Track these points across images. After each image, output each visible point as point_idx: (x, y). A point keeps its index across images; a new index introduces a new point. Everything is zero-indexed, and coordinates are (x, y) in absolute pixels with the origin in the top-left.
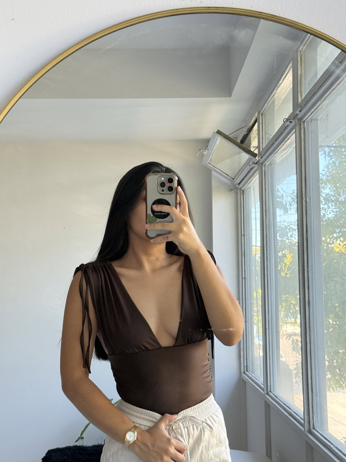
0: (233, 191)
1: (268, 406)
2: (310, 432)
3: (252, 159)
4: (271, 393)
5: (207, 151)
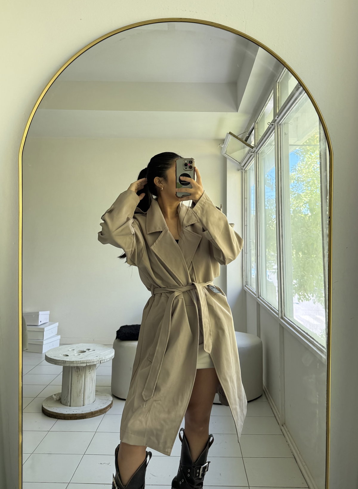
0: (240, 171)
1: (258, 305)
2: (282, 318)
3: (250, 150)
4: (260, 297)
5: (223, 145)
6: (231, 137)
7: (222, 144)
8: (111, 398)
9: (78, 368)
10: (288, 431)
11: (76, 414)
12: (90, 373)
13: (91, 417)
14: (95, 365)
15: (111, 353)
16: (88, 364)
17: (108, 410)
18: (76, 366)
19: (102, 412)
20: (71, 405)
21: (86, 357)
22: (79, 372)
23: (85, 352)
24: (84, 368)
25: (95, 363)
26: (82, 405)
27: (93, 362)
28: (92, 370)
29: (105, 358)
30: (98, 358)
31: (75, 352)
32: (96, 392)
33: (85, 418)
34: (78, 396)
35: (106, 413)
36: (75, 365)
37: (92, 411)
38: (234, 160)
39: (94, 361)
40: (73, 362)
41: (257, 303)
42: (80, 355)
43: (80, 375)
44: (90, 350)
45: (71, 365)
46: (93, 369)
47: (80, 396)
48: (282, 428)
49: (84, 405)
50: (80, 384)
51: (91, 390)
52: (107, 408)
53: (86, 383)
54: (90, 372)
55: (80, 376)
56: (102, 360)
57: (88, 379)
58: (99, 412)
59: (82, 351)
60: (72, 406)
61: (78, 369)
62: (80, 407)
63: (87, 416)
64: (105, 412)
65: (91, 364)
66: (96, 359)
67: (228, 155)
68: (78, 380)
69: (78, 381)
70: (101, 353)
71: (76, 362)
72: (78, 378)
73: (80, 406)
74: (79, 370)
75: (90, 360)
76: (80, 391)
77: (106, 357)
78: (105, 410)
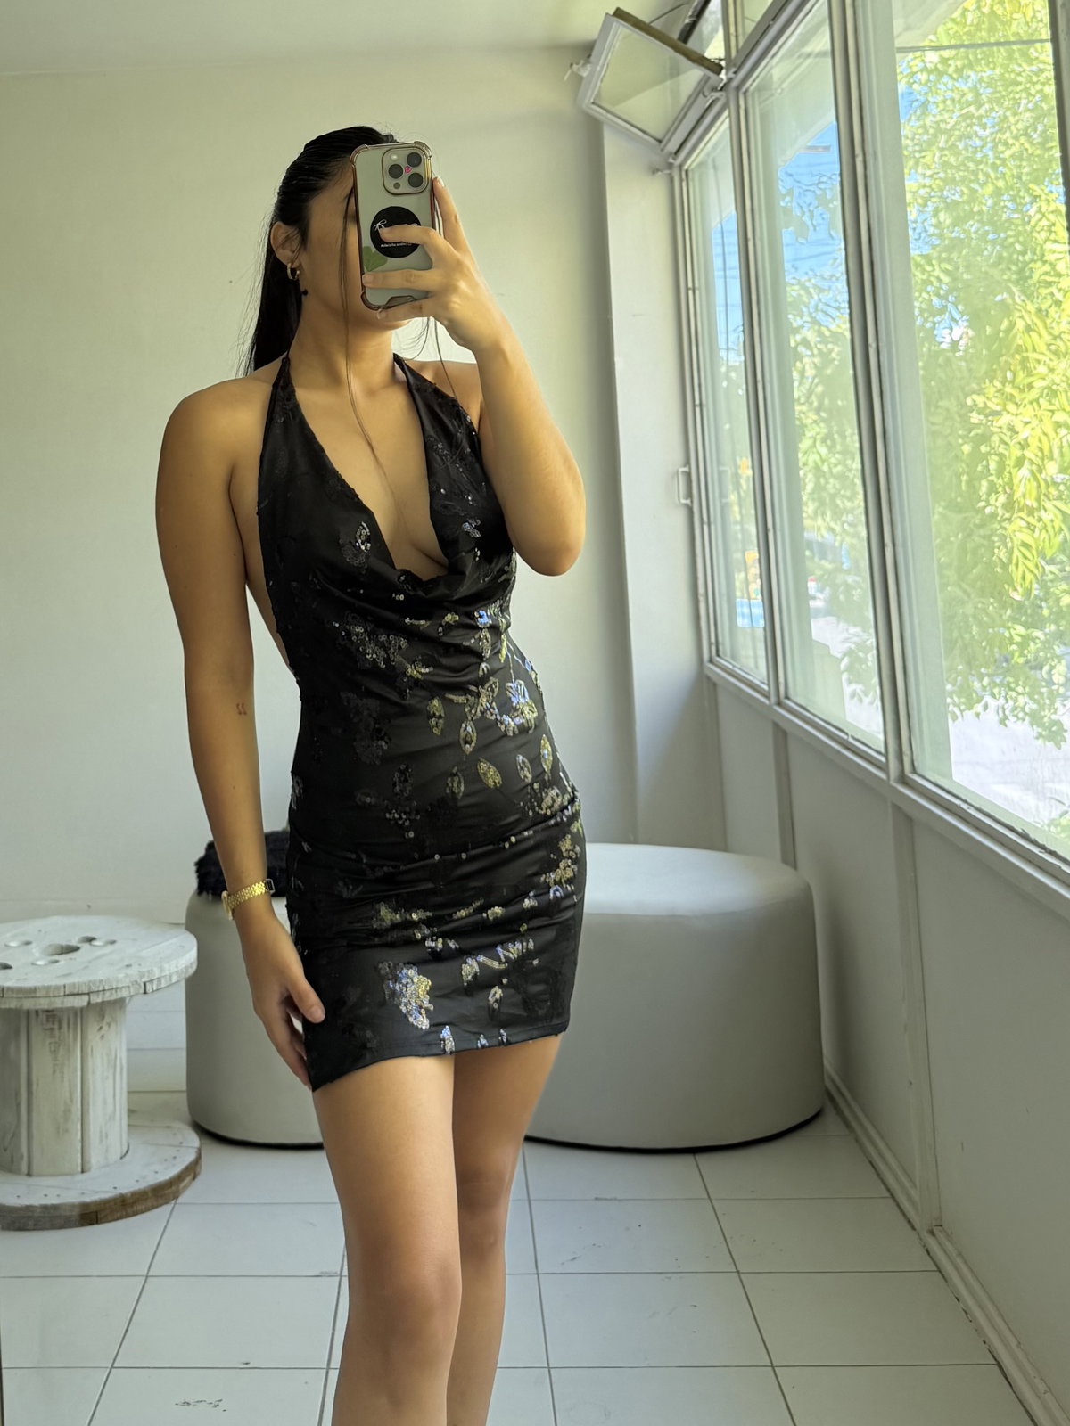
0: (660, 173)
1: (782, 735)
2: (903, 780)
3: (709, 78)
4: (787, 701)
5: (589, 67)
6: (622, 30)
7: (584, 65)
8: (193, 1140)
9: (51, 1014)
10: (960, 1254)
11: (55, 1207)
12: (103, 1036)
13: (119, 1215)
14: (120, 1003)
15: (181, 954)
16: (96, 999)
17: (186, 1187)
18: (46, 1007)
19: (161, 1194)
20: (35, 1170)
21: (86, 967)
22: (57, 1033)
23: (77, 949)
24: (76, 1014)
25: (124, 994)
26: (80, 1169)
27: (117, 988)
28: (109, 1025)
29: (162, 970)
30: (133, 972)
31: (35, 950)
32: (129, 1116)
33: (97, 1223)
34: (61, 1131)
35: (181, 1200)
36: (43, 1004)
37: (124, 1191)
38: (632, 131)
39: (120, 985)
40: (30, 993)
41: (776, 726)
42: (57, 961)
43: (61, 1047)
44: (95, 943)
45: (28, 1004)
46: (115, 1020)
47: (66, 1131)
48: (931, 1242)
49: (85, 1169)
50: (66, 1079)
51: (110, 1108)
52: (179, 1178)
53: (90, 1076)
54: (103, 1032)
55: (62, 1051)
56: (152, 981)
57: (98, 1063)
58: (150, 1194)
59: (62, 947)
60: (40, 1175)
61: (53, 1023)
62: (69, 1178)
63: (103, 1215)
64: (176, 1197)
65: (106, 999)
66: (127, 975)
67: (607, 111)
68: (54, 1065)
69: (54, 1071)
70: (144, 953)
71: (47, 992)
72: (55, 1059)
73: (72, 1174)
74: (56, 1026)
75: (101, 981)
76: (67, 1112)
77: (166, 966)
78: (174, 1188)
